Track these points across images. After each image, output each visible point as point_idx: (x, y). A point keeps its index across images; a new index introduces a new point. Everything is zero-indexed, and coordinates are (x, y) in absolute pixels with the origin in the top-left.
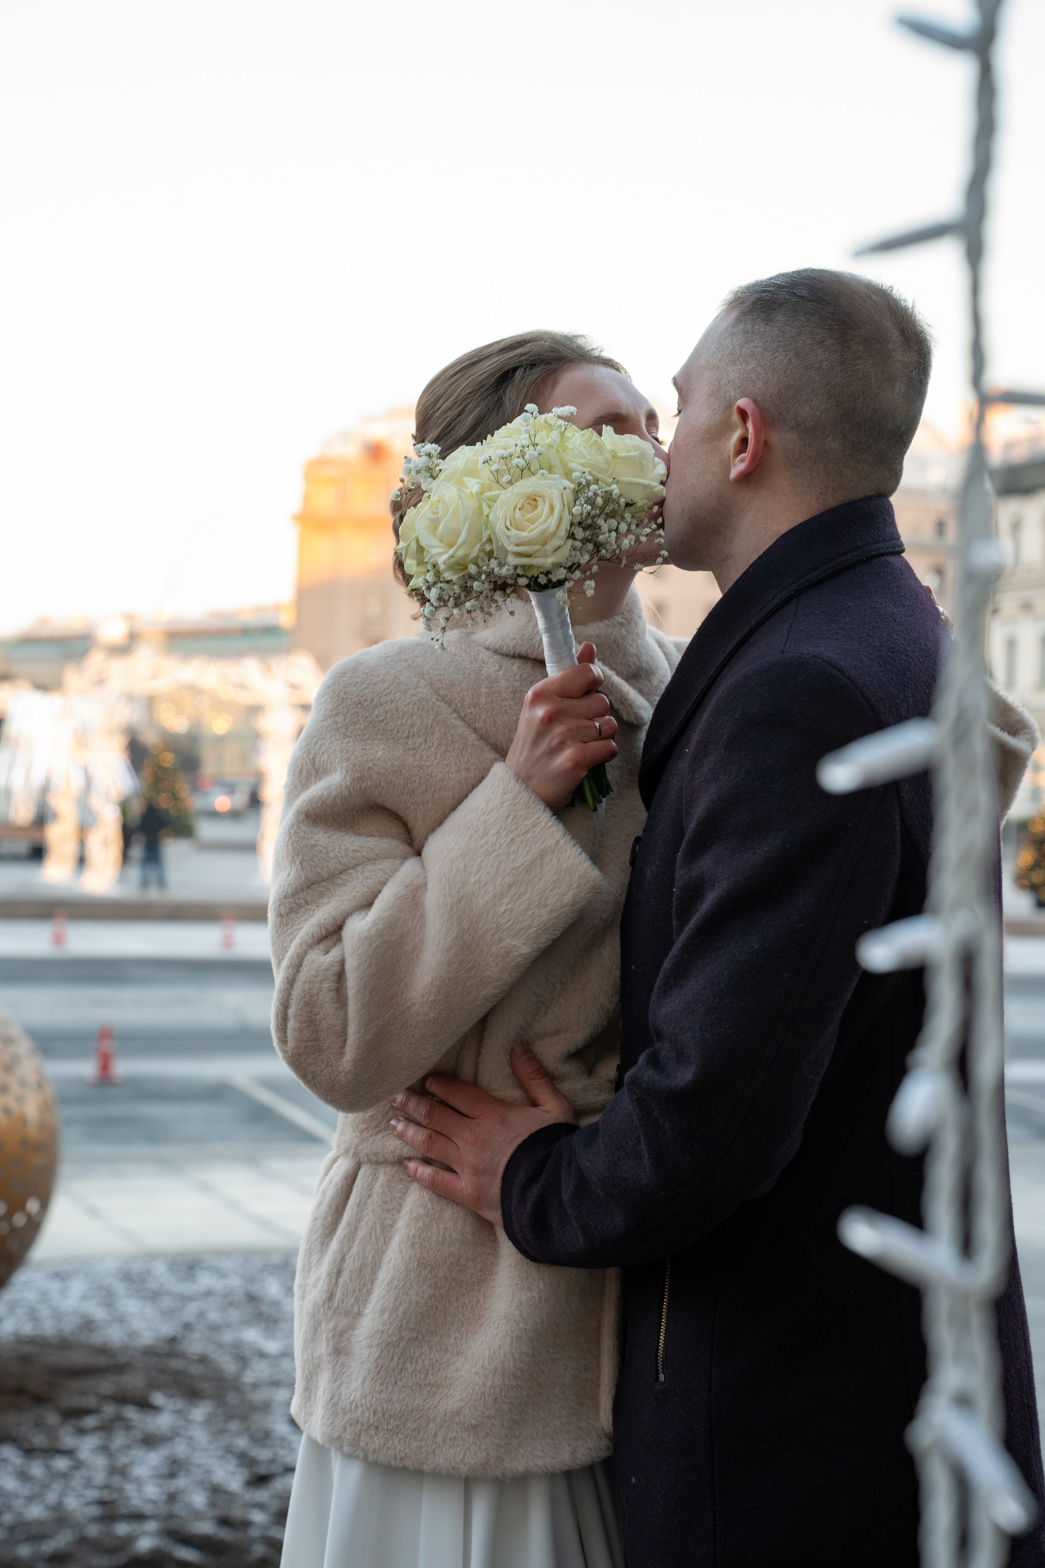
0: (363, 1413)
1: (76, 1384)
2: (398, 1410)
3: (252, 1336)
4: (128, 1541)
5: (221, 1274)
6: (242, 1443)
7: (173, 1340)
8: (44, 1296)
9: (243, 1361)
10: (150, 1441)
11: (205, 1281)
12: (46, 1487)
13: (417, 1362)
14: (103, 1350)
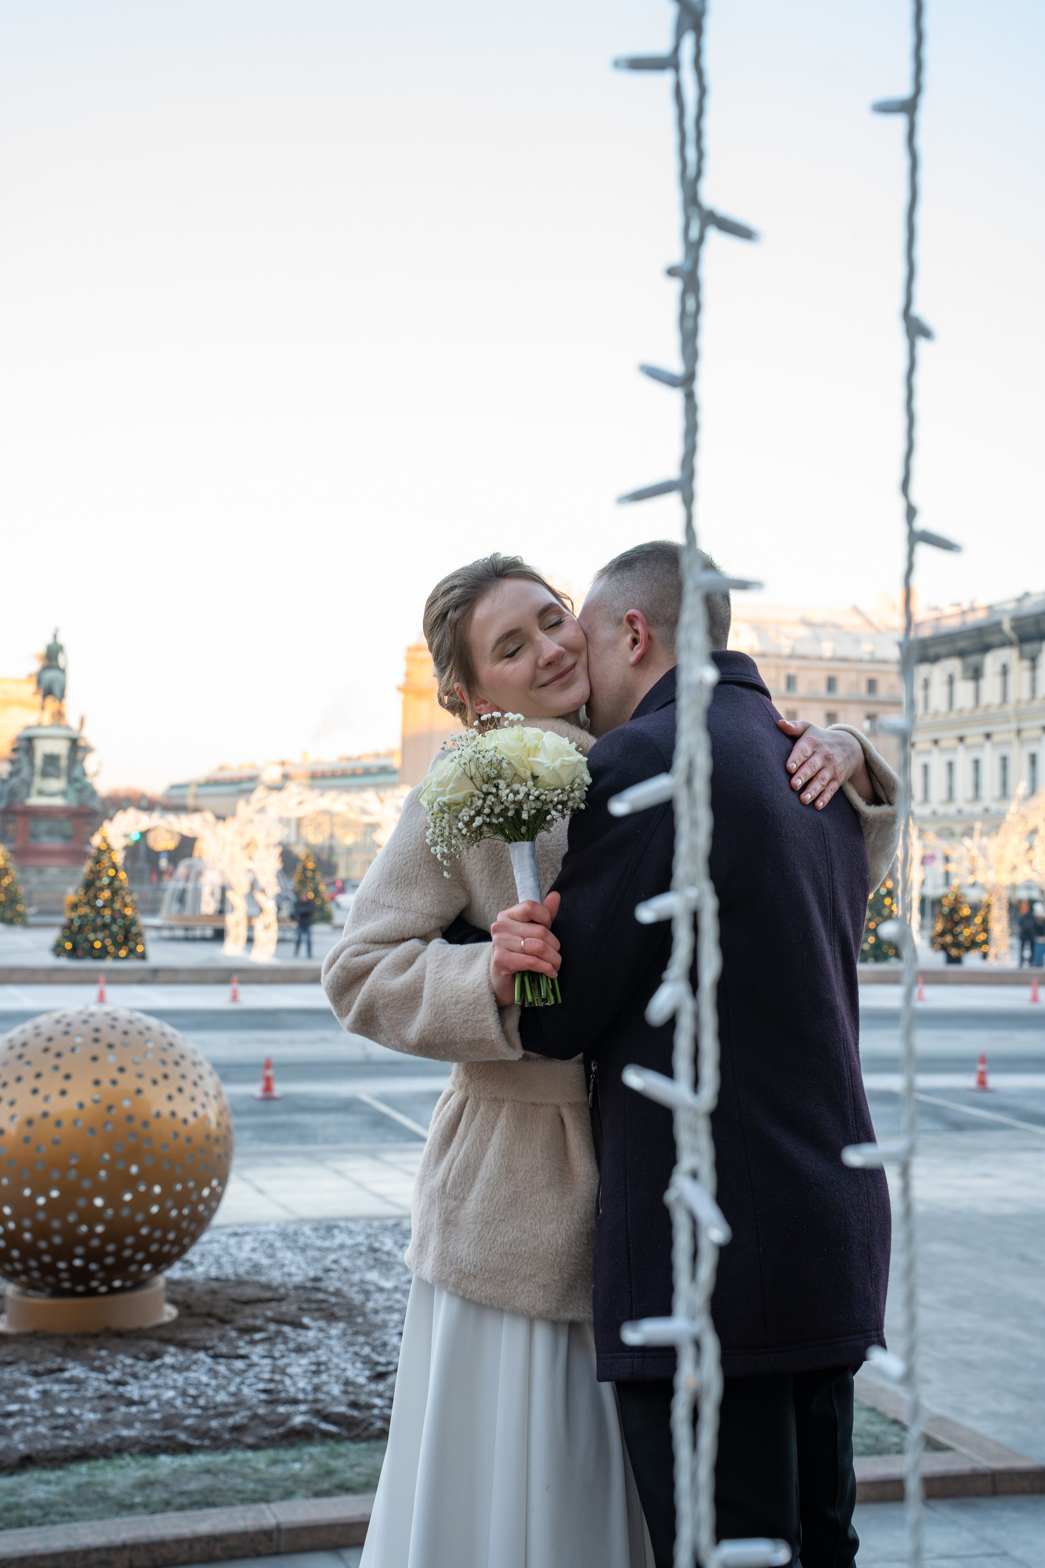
0: (466, 1265)
1: (248, 1310)
2: (492, 1267)
3: (373, 1276)
4: (288, 1417)
5: (350, 1233)
6: (367, 1350)
7: (316, 1279)
8: (226, 1249)
9: (367, 1294)
10: (300, 1350)
11: (340, 1238)
12: (229, 1381)
13: (504, 1236)
14: (268, 1287)
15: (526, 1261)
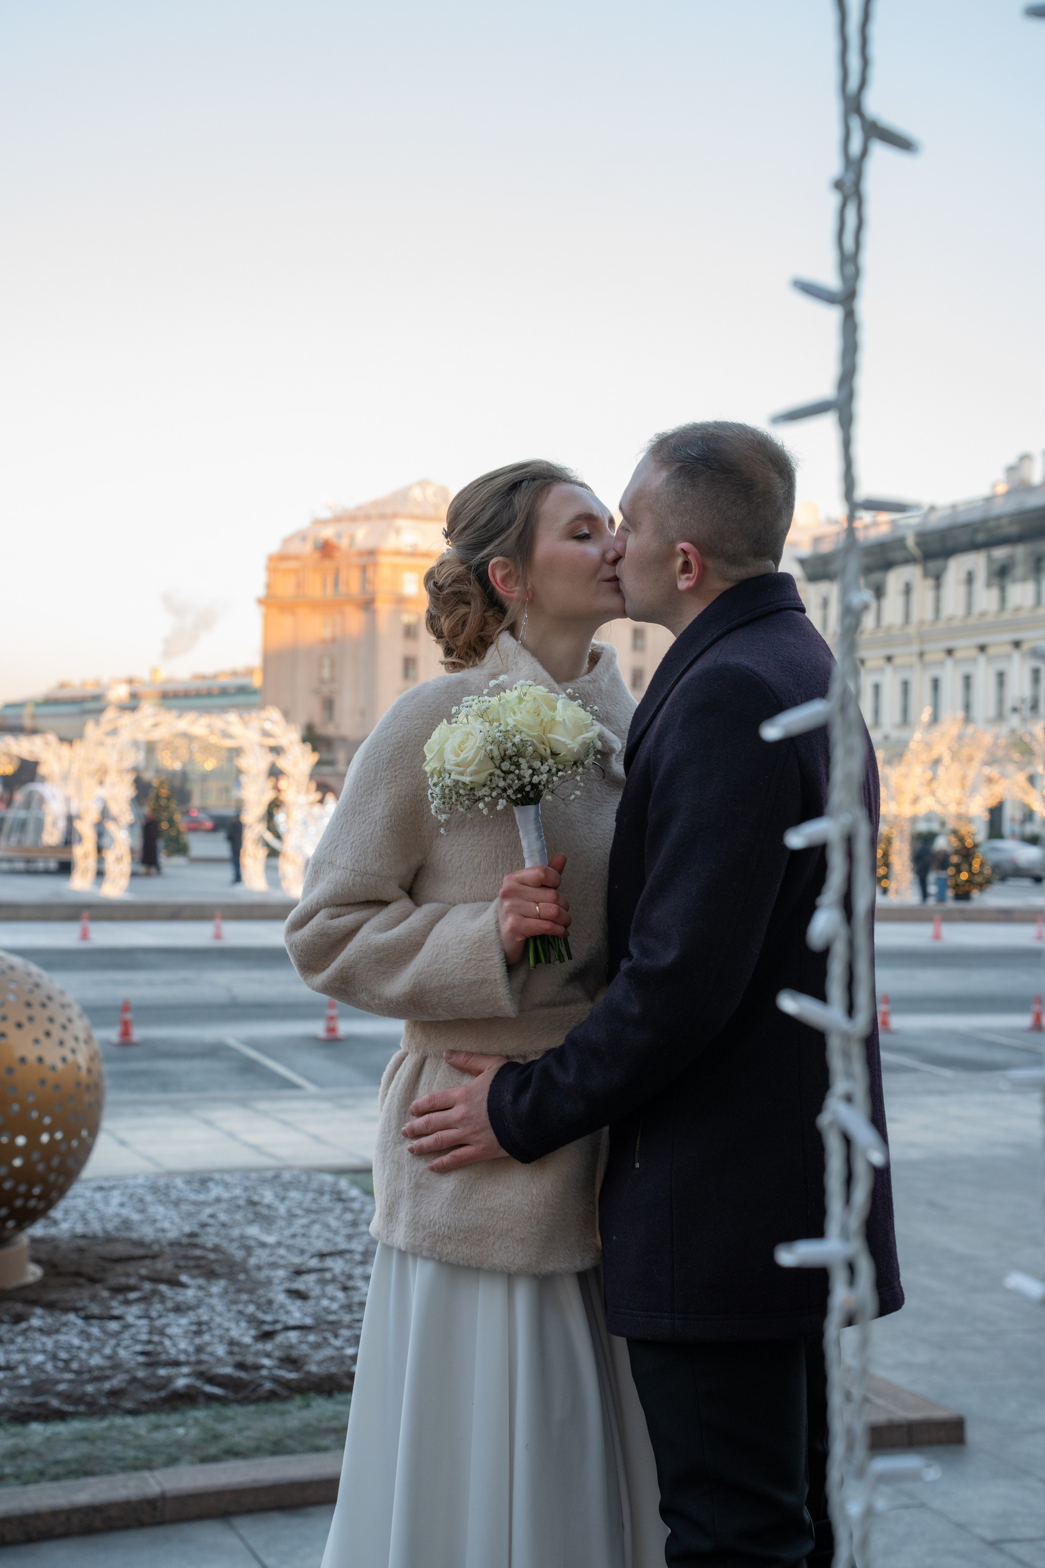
1: (120, 1268)
2: (467, 1226)
3: (253, 1231)
4: (169, 1379)
5: (227, 1186)
6: (251, 1309)
7: (193, 1235)
8: (92, 1204)
9: (248, 1249)
10: (179, 1309)
11: (215, 1191)
12: (104, 1344)
14: (140, 1243)
15: (501, 1215)
